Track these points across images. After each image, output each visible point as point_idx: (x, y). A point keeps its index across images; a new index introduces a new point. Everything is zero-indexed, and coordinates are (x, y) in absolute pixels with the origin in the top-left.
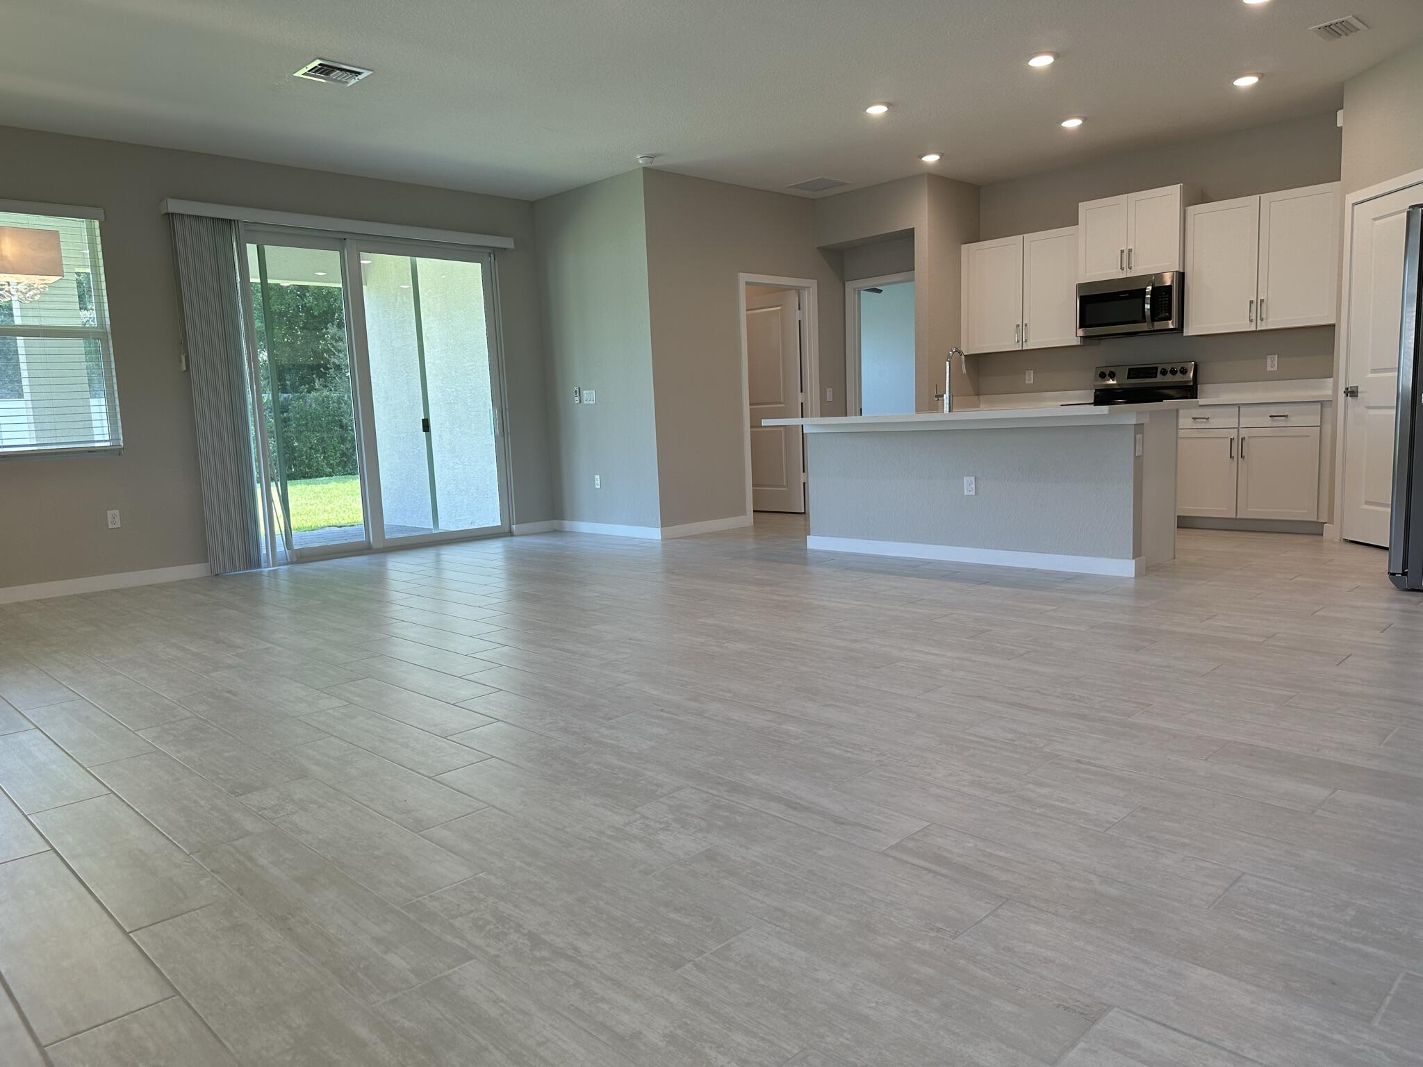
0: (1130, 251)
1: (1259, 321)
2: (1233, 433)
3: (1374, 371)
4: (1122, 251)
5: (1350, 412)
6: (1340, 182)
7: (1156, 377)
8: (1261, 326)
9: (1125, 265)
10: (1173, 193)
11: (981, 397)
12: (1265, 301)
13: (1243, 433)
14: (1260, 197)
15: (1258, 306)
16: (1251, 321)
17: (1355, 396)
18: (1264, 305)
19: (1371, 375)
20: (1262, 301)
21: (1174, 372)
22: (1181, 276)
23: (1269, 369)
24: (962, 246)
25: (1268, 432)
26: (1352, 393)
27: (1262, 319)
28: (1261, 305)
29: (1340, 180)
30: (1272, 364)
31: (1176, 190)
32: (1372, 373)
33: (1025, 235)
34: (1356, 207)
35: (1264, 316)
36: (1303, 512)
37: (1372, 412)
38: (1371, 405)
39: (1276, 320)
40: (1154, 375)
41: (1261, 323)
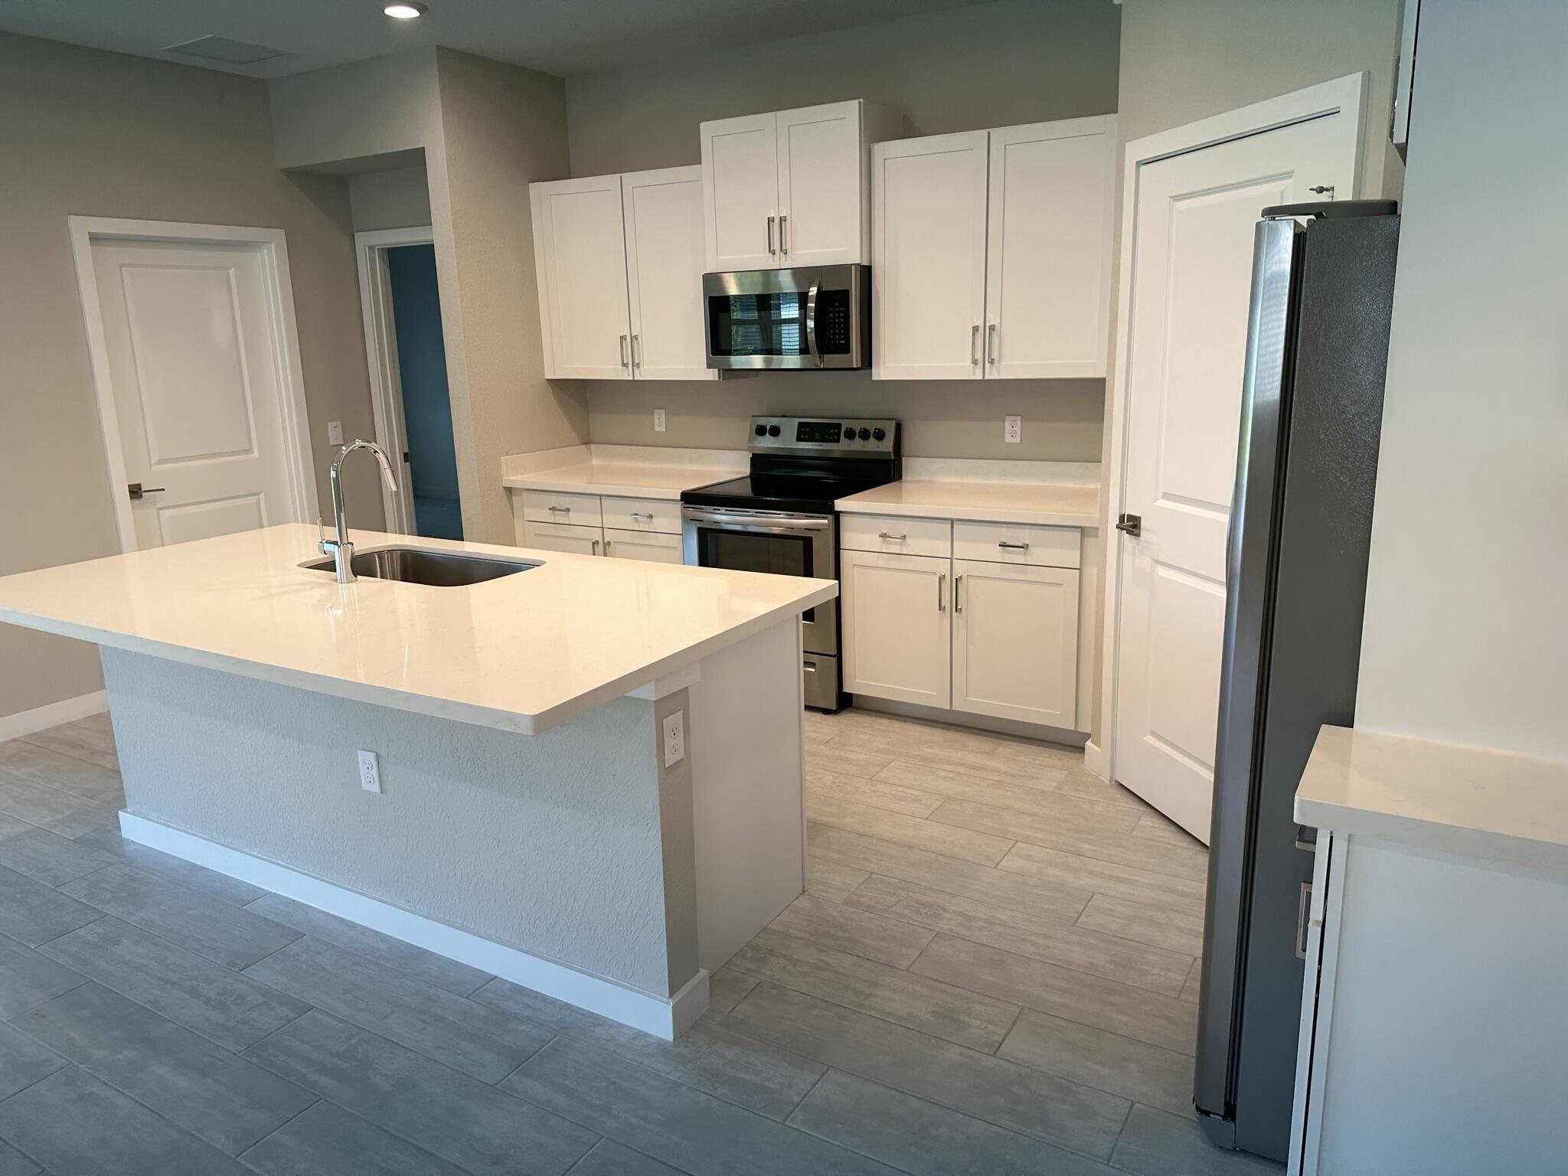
0: (782, 220)
1: (987, 365)
2: (943, 567)
3: (1167, 496)
4: (770, 220)
5: (1127, 559)
6: (1116, 114)
7: (838, 441)
8: (991, 373)
9: (776, 246)
10: (847, 115)
11: (593, 446)
12: (997, 328)
13: (960, 569)
14: (989, 133)
15: (986, 335)
16: (975, 362)
17: (1136, 535)
18: (995, 336)
19: (1162, 503)
20: (992, 328)
21: (865, 435)
22: (866, 272)
23: (1008, 439)
24: (530, 184)
25: (996, 570)
26: (1131, 525)
27: (992, 362)
28: (990, 334)
29: (1117, 112)
30: (1012, 431)
31: (851, 109)
32: (1163, 498)
33: (622, 174)
34: (1143, 168)
35: (995, 356)
36: (1052, 714)
37: (1163, 572)
38: (1162, 560)
39: (1014, 365)
40: (836, 437)
41: (991, 368)
